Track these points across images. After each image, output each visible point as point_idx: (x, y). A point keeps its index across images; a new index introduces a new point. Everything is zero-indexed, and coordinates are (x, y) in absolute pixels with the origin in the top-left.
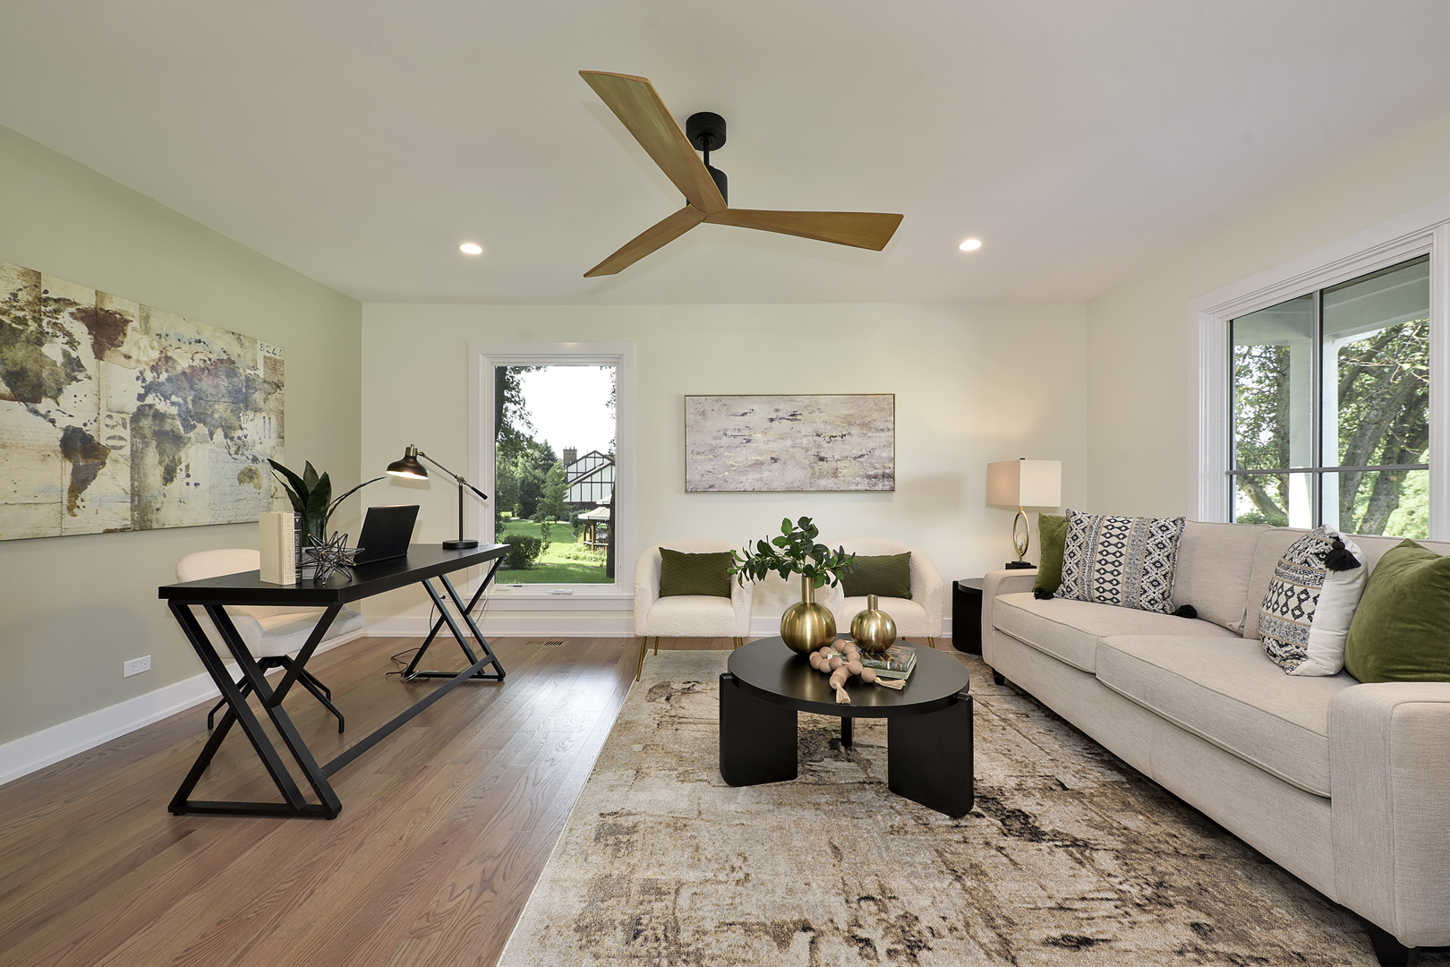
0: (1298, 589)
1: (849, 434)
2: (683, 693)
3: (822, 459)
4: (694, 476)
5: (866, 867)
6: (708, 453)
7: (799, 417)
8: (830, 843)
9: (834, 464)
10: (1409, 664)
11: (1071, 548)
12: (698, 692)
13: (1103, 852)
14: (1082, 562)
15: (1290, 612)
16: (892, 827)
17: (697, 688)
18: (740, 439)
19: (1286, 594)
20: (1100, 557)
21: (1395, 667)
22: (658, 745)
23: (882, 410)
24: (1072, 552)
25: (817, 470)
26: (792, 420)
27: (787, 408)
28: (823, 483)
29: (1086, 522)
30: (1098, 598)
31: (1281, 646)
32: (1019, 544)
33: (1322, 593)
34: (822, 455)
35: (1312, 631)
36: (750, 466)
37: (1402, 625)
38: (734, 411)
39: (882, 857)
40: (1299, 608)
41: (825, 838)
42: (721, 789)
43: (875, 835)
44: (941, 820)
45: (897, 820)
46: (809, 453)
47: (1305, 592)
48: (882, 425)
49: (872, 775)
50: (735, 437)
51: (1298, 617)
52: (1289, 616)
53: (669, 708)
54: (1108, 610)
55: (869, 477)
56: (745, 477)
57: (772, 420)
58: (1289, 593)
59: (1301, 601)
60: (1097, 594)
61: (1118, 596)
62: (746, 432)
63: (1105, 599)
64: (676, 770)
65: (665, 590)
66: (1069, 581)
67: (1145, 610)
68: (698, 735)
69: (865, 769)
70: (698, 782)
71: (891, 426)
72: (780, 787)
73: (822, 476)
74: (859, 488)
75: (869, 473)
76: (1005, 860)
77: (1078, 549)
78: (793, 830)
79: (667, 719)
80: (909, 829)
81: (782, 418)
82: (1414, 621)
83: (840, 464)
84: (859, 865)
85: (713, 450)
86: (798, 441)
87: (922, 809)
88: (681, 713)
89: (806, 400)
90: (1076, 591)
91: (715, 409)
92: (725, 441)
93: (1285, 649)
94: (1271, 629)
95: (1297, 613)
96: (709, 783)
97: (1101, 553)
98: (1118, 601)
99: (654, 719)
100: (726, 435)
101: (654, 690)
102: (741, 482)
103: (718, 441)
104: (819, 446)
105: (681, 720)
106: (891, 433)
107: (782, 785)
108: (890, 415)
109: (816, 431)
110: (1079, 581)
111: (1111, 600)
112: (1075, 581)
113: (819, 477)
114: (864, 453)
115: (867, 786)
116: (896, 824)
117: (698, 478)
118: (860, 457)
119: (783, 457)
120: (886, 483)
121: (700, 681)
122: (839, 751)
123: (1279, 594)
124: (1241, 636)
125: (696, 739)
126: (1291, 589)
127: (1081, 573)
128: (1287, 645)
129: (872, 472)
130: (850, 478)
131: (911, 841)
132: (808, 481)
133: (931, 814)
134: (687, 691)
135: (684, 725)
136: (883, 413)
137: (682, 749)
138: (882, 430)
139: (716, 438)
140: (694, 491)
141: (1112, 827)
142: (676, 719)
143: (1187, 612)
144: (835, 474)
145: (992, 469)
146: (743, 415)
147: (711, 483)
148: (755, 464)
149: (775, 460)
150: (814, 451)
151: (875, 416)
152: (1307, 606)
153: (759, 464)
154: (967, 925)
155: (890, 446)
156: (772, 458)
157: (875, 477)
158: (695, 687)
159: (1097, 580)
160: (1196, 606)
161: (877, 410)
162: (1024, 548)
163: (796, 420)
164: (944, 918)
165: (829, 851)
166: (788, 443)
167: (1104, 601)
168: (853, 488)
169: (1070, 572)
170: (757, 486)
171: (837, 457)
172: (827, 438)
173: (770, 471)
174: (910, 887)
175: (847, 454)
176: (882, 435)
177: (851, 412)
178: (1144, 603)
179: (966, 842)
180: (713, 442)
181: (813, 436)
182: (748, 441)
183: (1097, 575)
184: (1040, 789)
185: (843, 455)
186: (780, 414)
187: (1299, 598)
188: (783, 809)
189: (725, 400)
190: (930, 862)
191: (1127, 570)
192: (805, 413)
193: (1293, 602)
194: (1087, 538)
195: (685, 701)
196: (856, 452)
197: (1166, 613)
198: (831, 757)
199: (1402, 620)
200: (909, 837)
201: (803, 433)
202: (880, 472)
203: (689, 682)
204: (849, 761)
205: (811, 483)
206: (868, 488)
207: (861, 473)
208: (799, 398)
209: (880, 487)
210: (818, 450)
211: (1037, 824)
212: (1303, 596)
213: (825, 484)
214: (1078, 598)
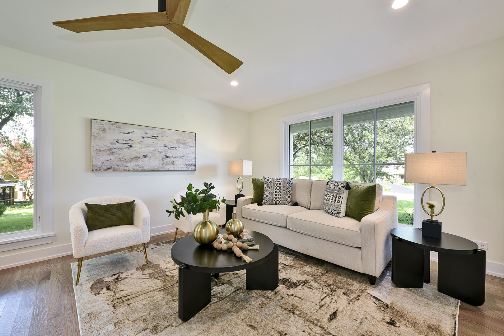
0: (338, 196)
1: (179, 147)
2: (115, 282)
3: (167, 157)
4: (98, 162)
5: (267, 327)
6: (107, 151)
7: (157, 138)
8: (248, 325)
9: (172, 159)
10: (364, 211)
11: (267, 188)
12: (125, 278)
13: (311, 282)
14: (270, 192)
15: (337, 202)
16: (259, 304)
17: (122, 276)
18: (126, 145)
19: (335, 197)
20: (275, 191)
21: (362, 212)
22: (123, 319)
23: (191, 138)
24: (267, 190)
25: (165, 161)
26: (153, 139)
27: (151, 133)
28: (168, 167)
29: (270, 180)
30: (275, 203)
31: (335, 211)
32: (239, 188)
33: (344, 196)
34: (167, 155)
35: (342, 206)
36: (132, 159)
37: (363, 202)
38: (123, 131)
39: (268, 320)
40: (339, 200)
41: (244, 324)
42: (181, 326)
43: (258, 311)
44: (270, 293)
45: (259, 301)
46: (162, 154)
47: (340, 196)
48: (191, 145)
49: (235, 286)
50: (123, 144)
51: (339, 203)
52: (336, 203)
53: (113, 294)
54: (278, 206)
55: (187, 165)
56: (129, 164)
57: (143, 138)
58: (336, 197)
59: (339, 198)
60: (275, 202)
61: (280, 202)
62: (130, 142)
63: (277, 203)
64: (147, 328)
65: (91, 227)
66: (267, 199)
67: (287, 205)
68: (145, 302)
69: (231, 285)
70: (166, 329)
71: (195, 145)
72: (207, 310)
73: (167, 164)
74: (183, 169)
75: (186, 163)
76: (296, 298)
77: (269, 188)
78: (230, 328)
79: (117, 301)
80: (265, 302)
81: (149, 137)
82: (365, 201)
83: (175, 159)
84: (264, 328)
85: (110, 149)
86: (156, 148)
87: (262, 292)
88: (123, 293)
89: (160, 131)
90: (269, 202)
91: (111, 128)
92: (117, 145)
93: (336, 211)
94: (332, 207)
95: (338, 202)
96: (172, 326)
97: (275, 189)
98: (280, 203)
99: (108, 304)
100: (118, 142)
101: (95, 287)
102: (127, 166)
103: (113, 145)
104: (166, 151)
105: (127, 298)
106: (195, 148)
107: (207, 308)
108: (194, 141)
109: (165, 145)
110: (270, 198)
111: (278, 203)
112: (269, 199)
113: (166, 165)
114: (184, 155)
115: (238, 292)
116: (260, 303)
117: (101, 164)
118: (183, 157)
119: (149, 155)
120: (193, 167)
121: (121, 271)
122: (215, 281)
123: (328, 196)
124: (309, 209)
125: (145, 305)
126: (336, 196)
127: (270, 196)
128: (336, 210)
129: (188, 163)
130: (179, 165)
131: (270, 306)
132: (161, 166)
133: (265, 292)
134: (117, 280)
135: (131, 300)
136: (192, 140)
137: (141, 315)
138: (191, 147)
139: (112, 144)
140: (98, 171)
141: (306, 273)
142: (123, 299)
143: (296, 204)
144: (173, 163)
145: (230, 163)
146: (128, 133)
147: (109, 167)
148: (135, 158)
149: (145, 156)
150: (164, 153)
151: (189, 141)
152: (341, 200)
153: (136, 158)
154: (311, 330)
155: (194, 153)
156: (144, 155)
157: (189, 165)
158: (121, 276)
159: (275, 198)
160: (298, 202)
161: (189, 138)
162: (241, 189)
163: (155, 139)
164: (304, 331)
165: (250, 329)
166: (152, 149)
167: (276, 204)
168: (180, 169)
169: (267, 196)
170: (136, 168)
171: (173, 156)
172: (170, 148)
173: (143, 161)
174: (285, 326)
175: (178, 155)
176: (192, 148)
177: (179, 138)
178: (287, 203)
179: (283, 298)
180: (111, 146)
181: (163, 146)
182: (131, 146)
183: (275, 196)
184: (282, 268)
185: (176, 155)
186: (148, 135)
187: (338, 198)
188: (217, 320)
189: (119, 125)
190: (281, 312)
191: (283, 194)
192: (160, 136)
193: (337, 199)
194: (271, 185)
195: (120, 286)
196: (181, 155)
197: (291, 205)
198: (215, 286)
199: (363, 201)
200: (268, 305)
201: (159, 145)
202: (191, 163)
203: (115, 275)
204: (223, 284)
205: (162, 167)
206: (186, 170)
207: (184, 163)
208: (157, 129)
209: (190, 169)
210: (166, 153)
211: (292, 281)
212: (339, 197)
213: (169, 167)
214: (269, 204)
